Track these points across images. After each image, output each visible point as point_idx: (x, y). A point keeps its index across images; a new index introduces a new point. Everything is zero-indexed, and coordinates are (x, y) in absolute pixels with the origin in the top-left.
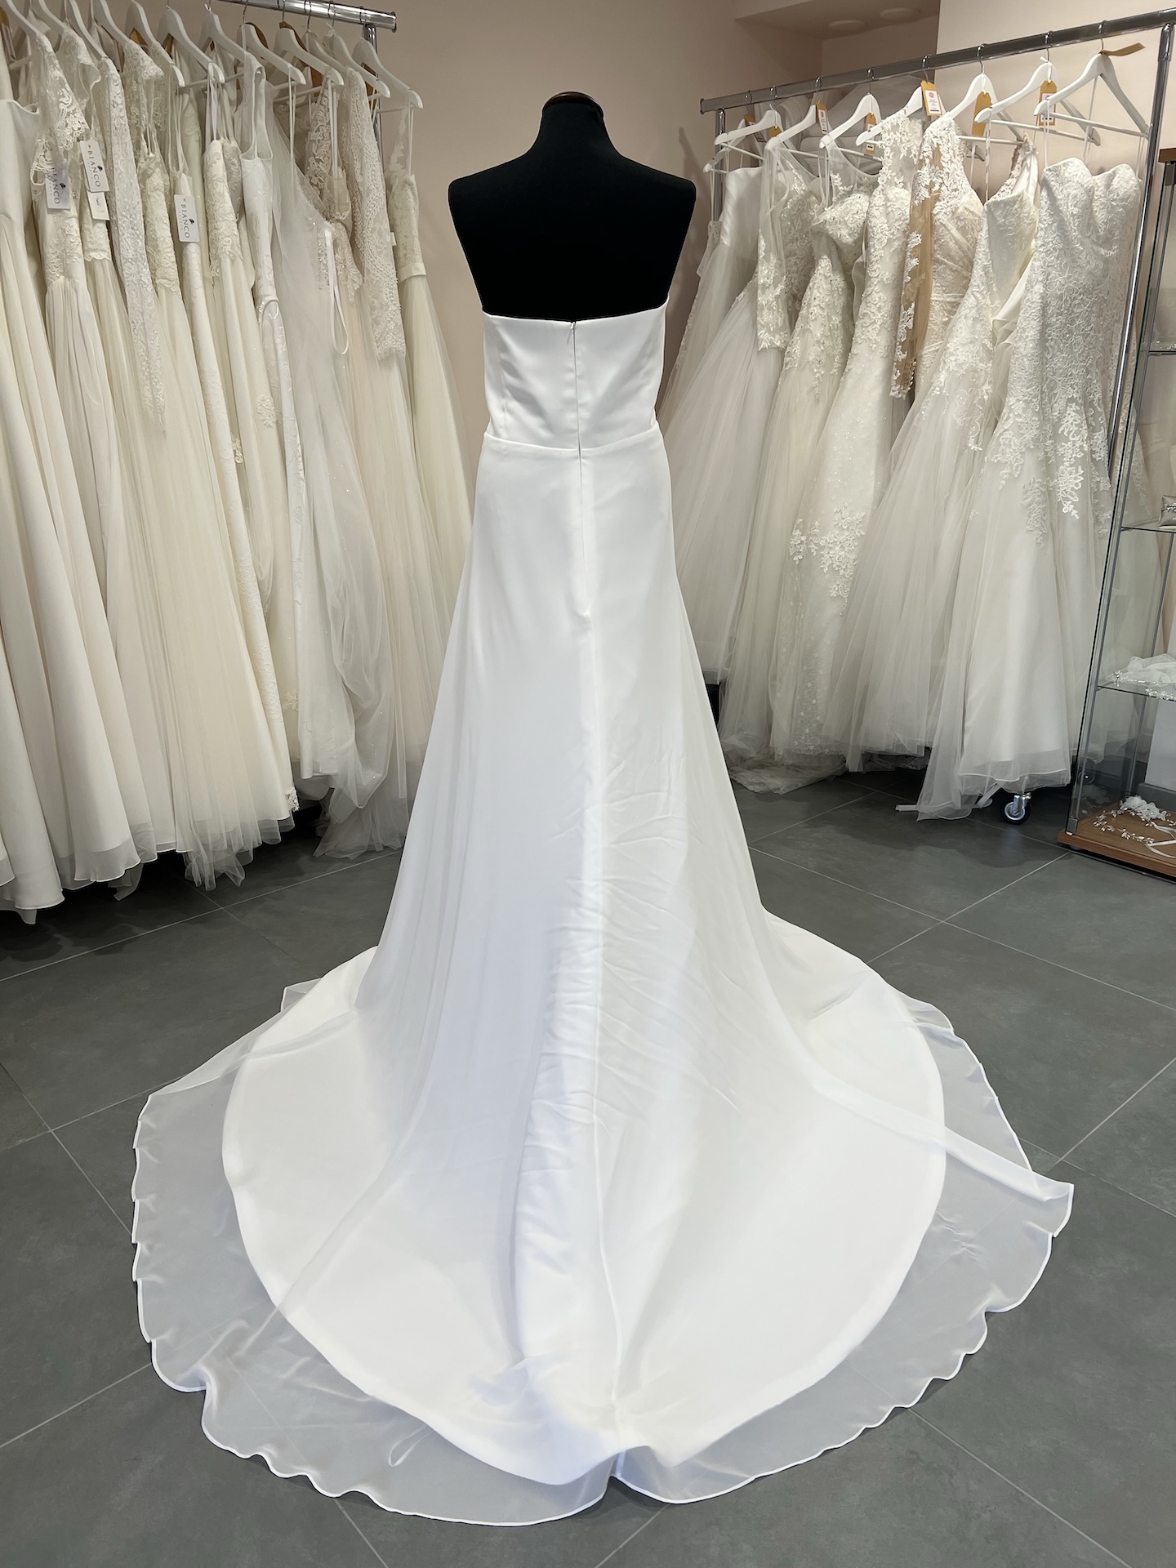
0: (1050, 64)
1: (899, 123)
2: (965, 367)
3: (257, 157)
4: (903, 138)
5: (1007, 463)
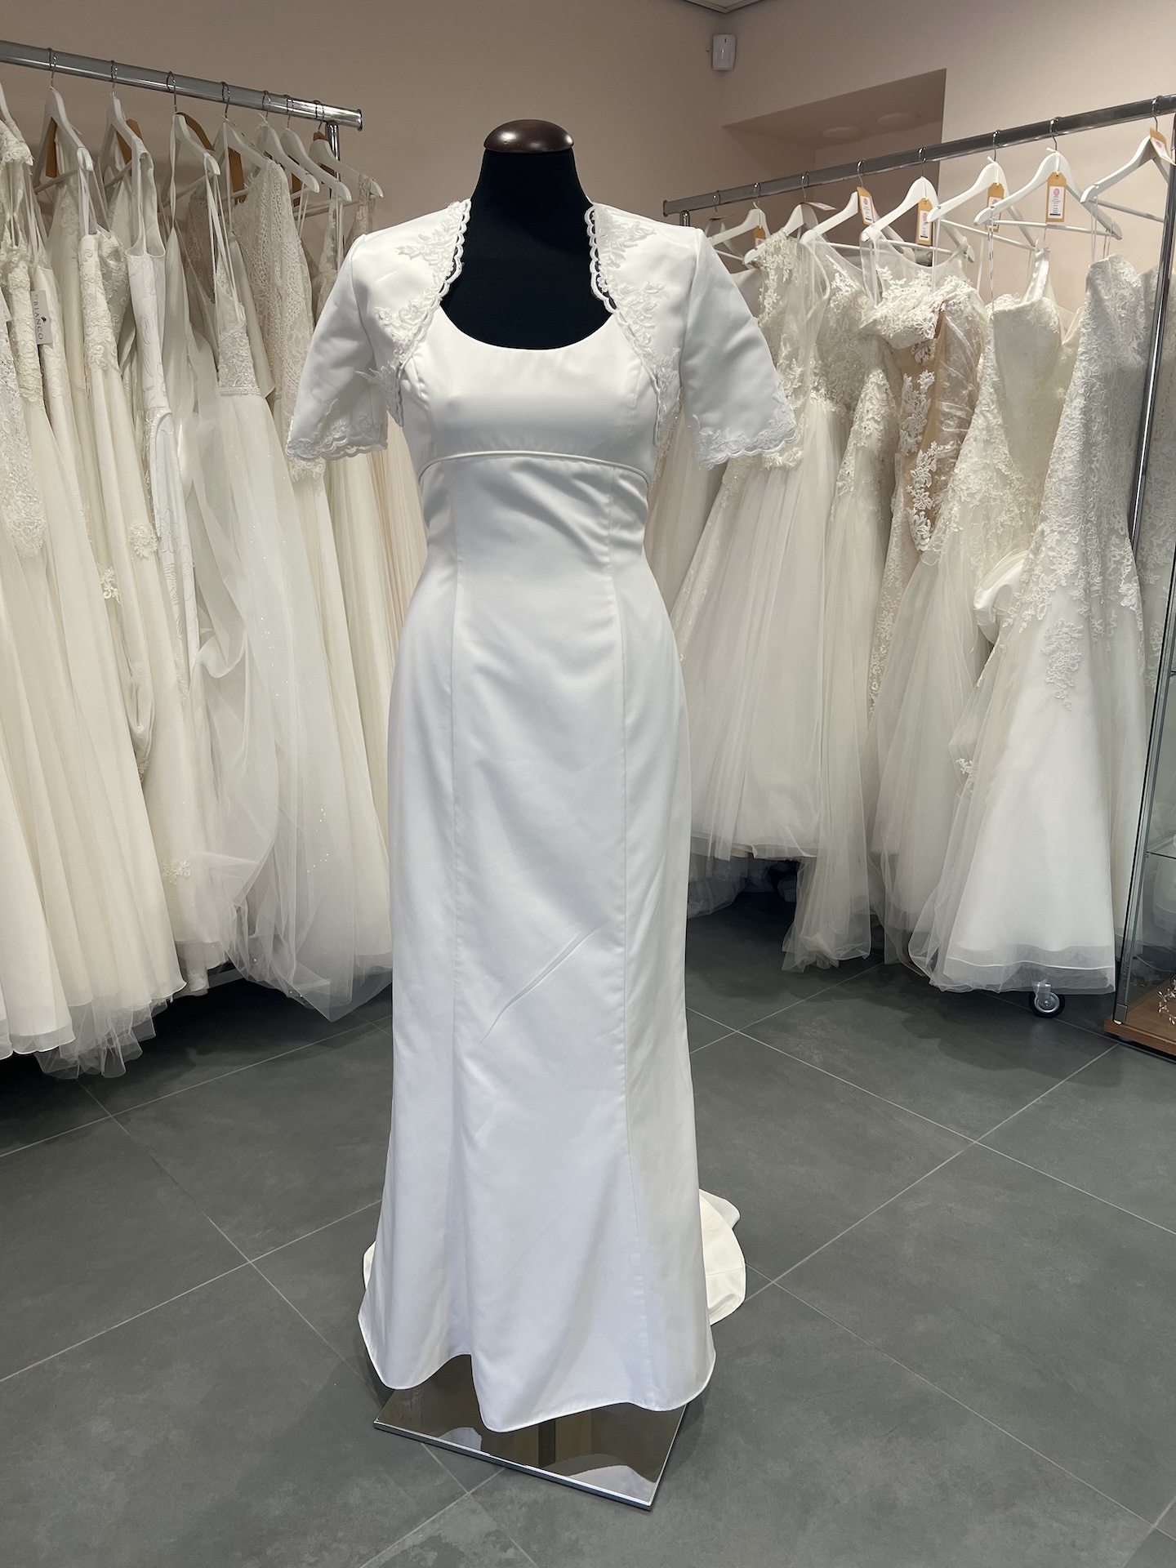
0: (1057, 153)
3: (145, 252)
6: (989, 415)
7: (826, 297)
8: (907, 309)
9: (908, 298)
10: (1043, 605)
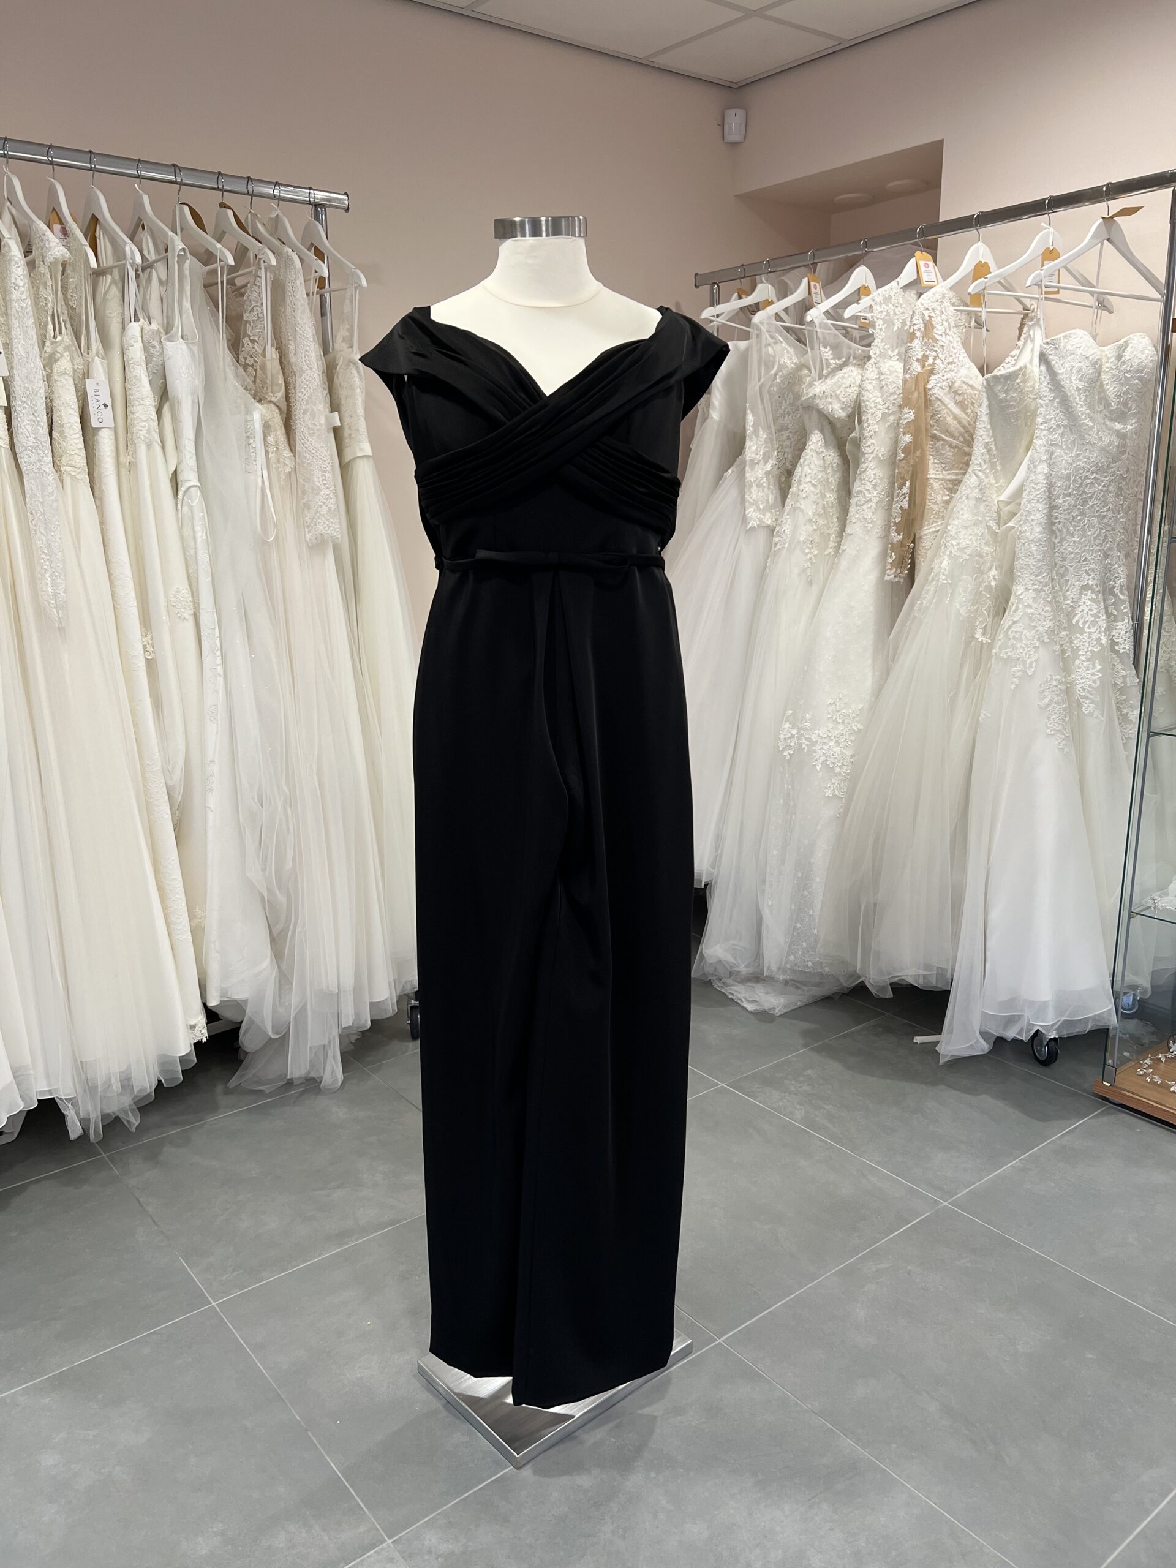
0: (1051, 230)
1: (892, 294)
2: (968, 551)
3: (180, 339)
4: (897, 310)
5: (1019, 659)
9: (846, 376)
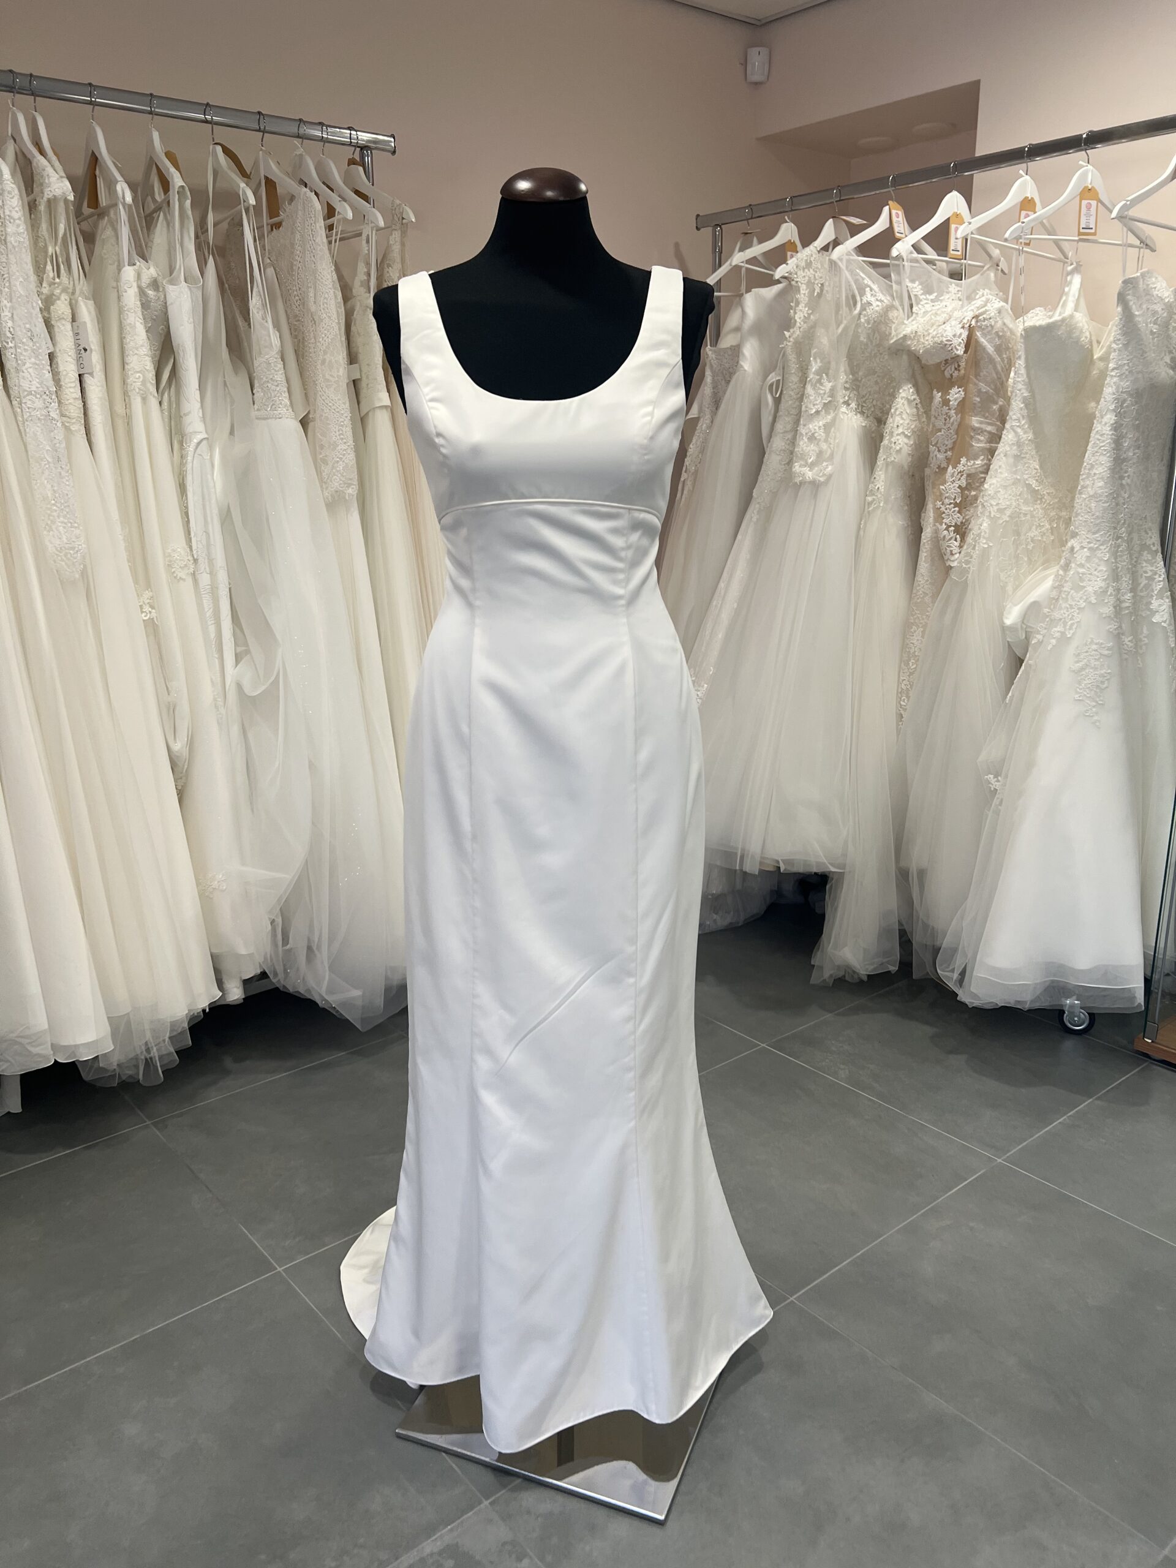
0: (1089, 167)
3: (183, 283)
6: (1019, 430)
7: (857, 312)
8: (937, 324)
9: (939, 312)
10: (1071, 622)
